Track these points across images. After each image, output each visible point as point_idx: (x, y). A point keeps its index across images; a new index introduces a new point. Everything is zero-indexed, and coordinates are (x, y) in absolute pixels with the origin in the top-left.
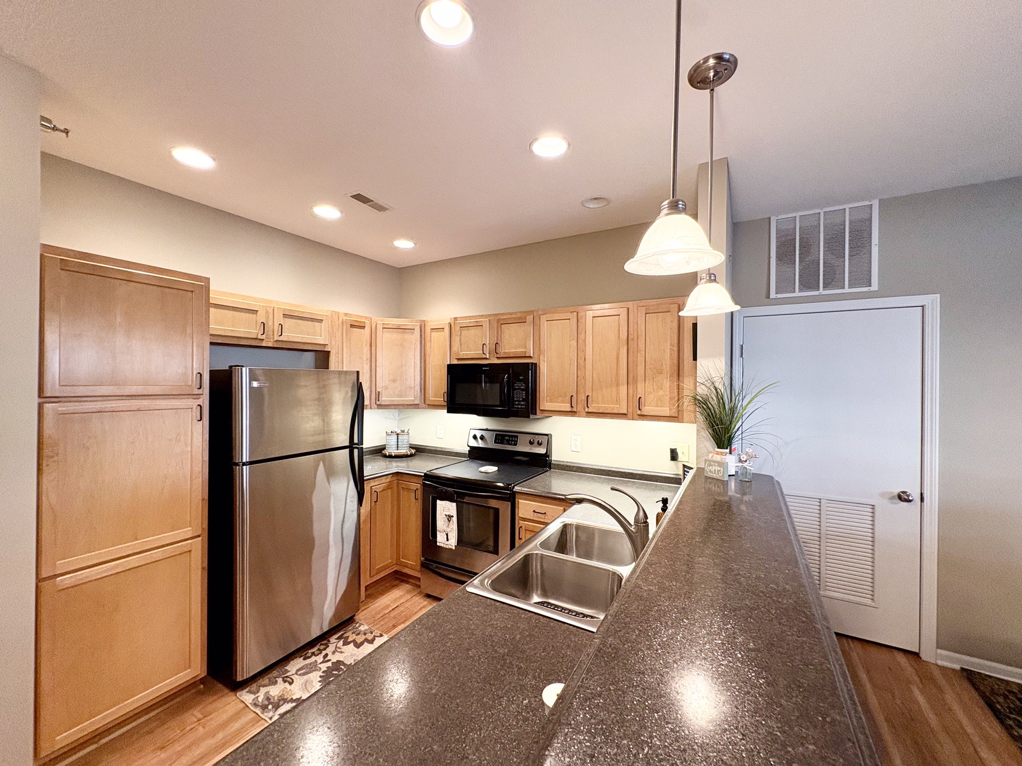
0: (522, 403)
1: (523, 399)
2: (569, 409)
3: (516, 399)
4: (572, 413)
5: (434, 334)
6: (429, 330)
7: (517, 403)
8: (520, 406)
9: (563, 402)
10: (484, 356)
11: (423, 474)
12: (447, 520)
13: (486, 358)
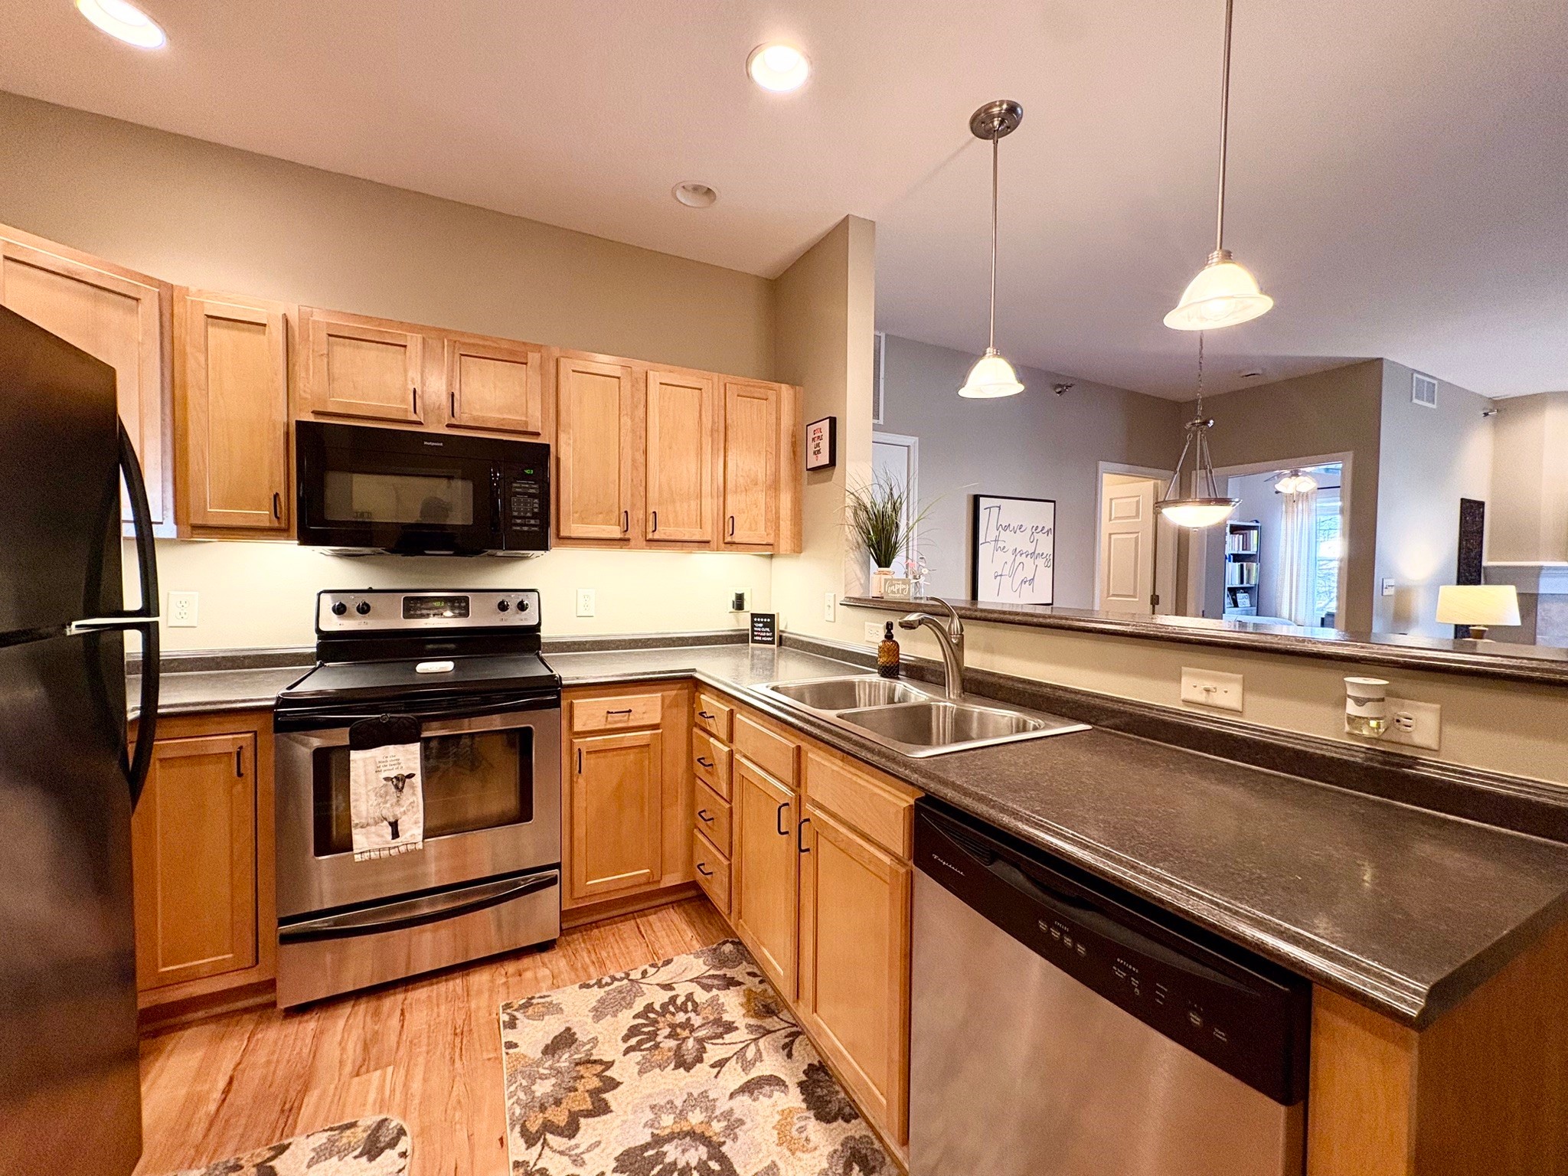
0: (532, 522)
1: (534, 514)
2: (618, 535)
3: (516, 514)
4: (623, 542)
5: (219, 335)
6: (201, 320)
7: (519, 521)
8: (526, 528)
9: (607, 523)
10: (414, 418)
11: (273, 703)
12: (393, 789)
13: (420, 423)
